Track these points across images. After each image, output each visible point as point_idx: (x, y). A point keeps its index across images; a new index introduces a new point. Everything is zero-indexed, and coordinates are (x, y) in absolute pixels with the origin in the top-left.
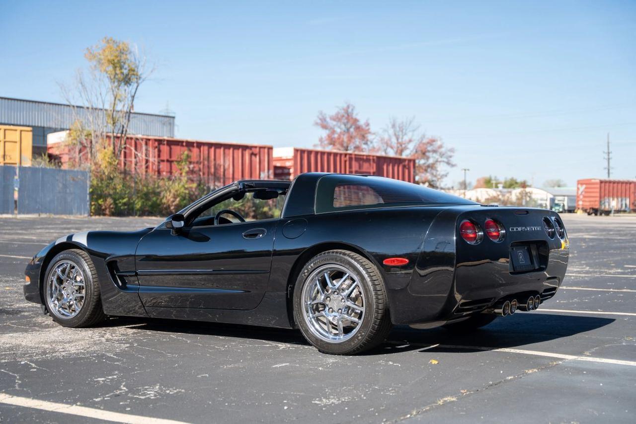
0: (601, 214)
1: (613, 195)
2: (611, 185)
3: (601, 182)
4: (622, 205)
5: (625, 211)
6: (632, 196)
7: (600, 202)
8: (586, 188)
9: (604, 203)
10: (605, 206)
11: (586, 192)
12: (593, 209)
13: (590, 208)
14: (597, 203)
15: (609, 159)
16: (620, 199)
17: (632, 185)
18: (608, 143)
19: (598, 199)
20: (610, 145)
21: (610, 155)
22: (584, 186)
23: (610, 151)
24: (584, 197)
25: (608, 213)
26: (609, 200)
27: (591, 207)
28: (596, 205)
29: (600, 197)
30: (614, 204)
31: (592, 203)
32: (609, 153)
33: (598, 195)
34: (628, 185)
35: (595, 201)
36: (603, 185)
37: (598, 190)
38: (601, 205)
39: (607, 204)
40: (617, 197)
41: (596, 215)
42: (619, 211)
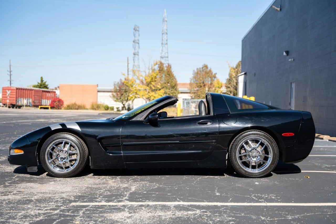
0: (16, 108)
1: (24, 97)
2: (22, 90)
3: (17, 89)
4: (28, 103)
5: (29, 106)
6: (33, 97)
7: (16, 100)
8: (11, 92)
9: (18, 101)
10: (19, 103)
11: (11, 95)
12: (12, 105)
13: (10, 104)
14: (15, 101)
15: (10, 75)
16: (27, 99)
17: (33, 91)
18: (10, 65)
19: (15, 99)
20: (11, 67)
21: (11, 73)
22: (10, 91)
23: (11, 71)
24: (10, 97)
25: (20, 107)
26: (21, 99)
27: (11, 103)
28: (14, 102)
29: (16, 98)
30: (25, 102)
31: (11, 101)
32: (10, 71)
33: (15, 96)
34: (31, 91)
35: (13, 100)
36: (18, 90)
37: (15, 94)
38: (16, 102)
40: (25, 98)
41: (13, 108)
42: (26, 106)
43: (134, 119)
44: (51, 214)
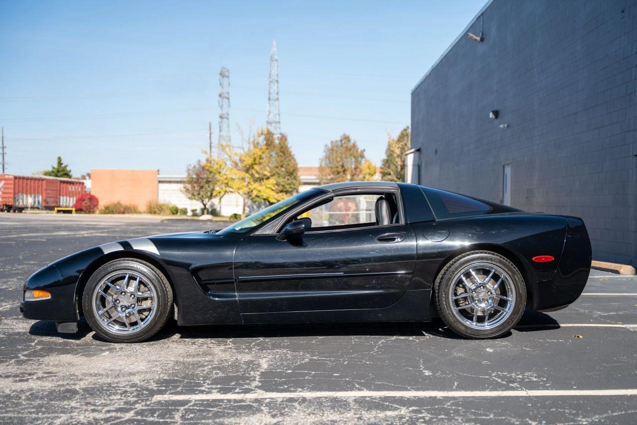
0: (14, 211)
1: (27, 192)
2: (25, 180)
3: (15, 178)
4: (35, 202)
5: (38, 208)
6: (44, 192)
7: (15, 198)
8: (5, 184)
9: (18, 200)
10: (19, 203)
11: (4, 188)
12: (7, 206)
13: (4, 205)
14: (11, 200)
15: (3, 154)
16: (33, 196)
17: (44, 182)
18: (3, 137)
19: (12, 195)
20: (4, 139)
21: (5, 149)
22: (3, 182)
23: (4, 146)
24: (3, 193)
25: (21, 210)
26: (23, 196)
27: (5, 203)
28: (9, 202)
29: (14, 194)
30: (30, 200)
31: (5, 200)
32: (3, 148)
33: (12, 191)
34: (41, 181)
35: (9, 198)
36: (17, 180)
37: (12, 186)
38: (15, 201)
39: (21, 201)
40: (31, 194)
41: (9, 211)
42: (33, 208)
43: (258, 233)
44: (118, 420)
